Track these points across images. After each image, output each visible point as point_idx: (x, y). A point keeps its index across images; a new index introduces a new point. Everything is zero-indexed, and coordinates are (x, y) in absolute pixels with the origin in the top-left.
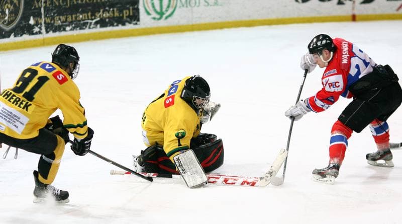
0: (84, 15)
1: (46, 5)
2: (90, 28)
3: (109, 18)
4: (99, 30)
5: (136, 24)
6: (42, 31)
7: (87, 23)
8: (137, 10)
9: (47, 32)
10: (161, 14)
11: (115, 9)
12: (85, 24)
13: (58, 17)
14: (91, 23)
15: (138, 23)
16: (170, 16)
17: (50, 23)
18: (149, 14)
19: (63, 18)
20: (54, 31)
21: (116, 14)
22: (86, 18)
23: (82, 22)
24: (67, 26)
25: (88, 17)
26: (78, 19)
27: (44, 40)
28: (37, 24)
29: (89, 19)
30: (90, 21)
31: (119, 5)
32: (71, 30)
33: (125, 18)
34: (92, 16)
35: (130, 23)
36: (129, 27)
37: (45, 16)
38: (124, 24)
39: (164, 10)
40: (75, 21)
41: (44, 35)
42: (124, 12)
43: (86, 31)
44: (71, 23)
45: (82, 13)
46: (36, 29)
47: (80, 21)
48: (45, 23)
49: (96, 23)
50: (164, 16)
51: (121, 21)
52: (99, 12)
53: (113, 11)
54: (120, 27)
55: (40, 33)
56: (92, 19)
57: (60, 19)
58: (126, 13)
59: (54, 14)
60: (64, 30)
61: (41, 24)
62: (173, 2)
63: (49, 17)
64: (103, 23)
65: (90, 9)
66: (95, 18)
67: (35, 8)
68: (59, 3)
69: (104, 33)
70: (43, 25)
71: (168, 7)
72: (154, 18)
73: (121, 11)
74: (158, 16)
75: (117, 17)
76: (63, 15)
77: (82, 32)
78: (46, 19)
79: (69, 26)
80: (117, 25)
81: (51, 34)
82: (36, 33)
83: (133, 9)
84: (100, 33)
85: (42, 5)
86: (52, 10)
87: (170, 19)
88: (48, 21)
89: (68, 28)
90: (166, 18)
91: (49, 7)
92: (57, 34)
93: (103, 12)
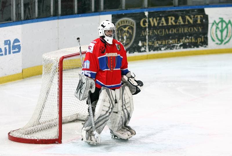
0: (173, 40)
1: (149, 34)
2: (176, 49)
3: (189, 43)
4: (182, 50)
5: (206, 47)
6: (146, 50)
7: (175, 46)
8: (207, 38)
9: (150, 51)
10: (222, 41)
11: (193, 37)
12: (173, 46)
13: (157, 42)
14: (177, 46)
15: (207, 46)
16: (227, 42)
17: (152, 46)
18: (214, 40)
19: (160, 42)
20: (154, 50)
21: (193, 41)
22: (174, 42)
23: (172, 45)
24: (162, 47)
25: (175, 42)
26: (169, 43)
27: (147, 55)
28: (143, 46)
29: (176, 43)
30: (176, 45)
31: (195, 35)
32: (165, 50)
33: (199, 43)
34: (178, 41)
35: (202, 46)
36: (201, 49)
37: (149, 41)
38: (198, 47)
39: (223, 38)
40: (167, 44)
41: (148, 53)
42: (198, 39)
43: (174, 51)
44: (165, 45)
45: (171, 39)
46: (143, 49)
47: (170, 44)
48: (148, 45)
49: (181, 46)
50: (224, 42)
51: (196, 45)
52: (183, 39)
53: (191, 38)
54: (195, 49)
55: (145, 51)
56: (178, 43)
57: (158, 43)
58: (199, 40)
59: (154, 39)
60: (160, 50)
61: (146, 46)
62: (230, 34)
63: (151, 41)
64: (185, 46)
65: (177, 37)
66: (180, 43)
67: (143, 36)
68: (158, 33)
69: (185, 52)
70: (147, 46)
71: (226, 36)
72: (217, 44)
73: (196, 38)
74: (219, 42)
75: (194, 42)
76: (160, 40)
77: (171, 51)
78: (149, 42)
79: (163, 47)
80: (194, 47)
81: (152, 52)
82: (143, 51)
83: (204, 37)
84: (182, 52)
85: (146, 34)
86: (153, 37)
87: (227, 44)
88: (150, 44)
89: (162, 49)
90: (225, 43)
91: (151, 36)
92: (156, 52)
93: (185, 39)
